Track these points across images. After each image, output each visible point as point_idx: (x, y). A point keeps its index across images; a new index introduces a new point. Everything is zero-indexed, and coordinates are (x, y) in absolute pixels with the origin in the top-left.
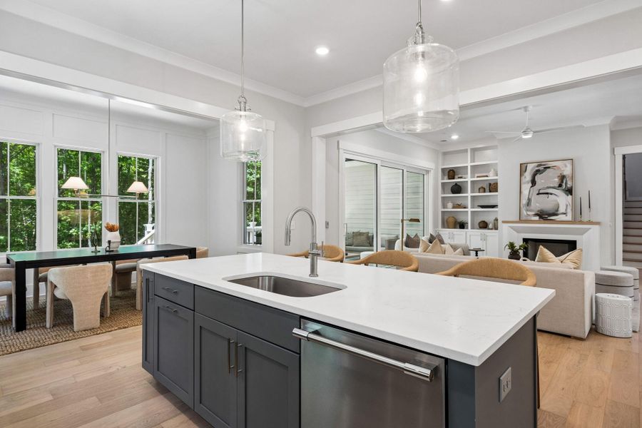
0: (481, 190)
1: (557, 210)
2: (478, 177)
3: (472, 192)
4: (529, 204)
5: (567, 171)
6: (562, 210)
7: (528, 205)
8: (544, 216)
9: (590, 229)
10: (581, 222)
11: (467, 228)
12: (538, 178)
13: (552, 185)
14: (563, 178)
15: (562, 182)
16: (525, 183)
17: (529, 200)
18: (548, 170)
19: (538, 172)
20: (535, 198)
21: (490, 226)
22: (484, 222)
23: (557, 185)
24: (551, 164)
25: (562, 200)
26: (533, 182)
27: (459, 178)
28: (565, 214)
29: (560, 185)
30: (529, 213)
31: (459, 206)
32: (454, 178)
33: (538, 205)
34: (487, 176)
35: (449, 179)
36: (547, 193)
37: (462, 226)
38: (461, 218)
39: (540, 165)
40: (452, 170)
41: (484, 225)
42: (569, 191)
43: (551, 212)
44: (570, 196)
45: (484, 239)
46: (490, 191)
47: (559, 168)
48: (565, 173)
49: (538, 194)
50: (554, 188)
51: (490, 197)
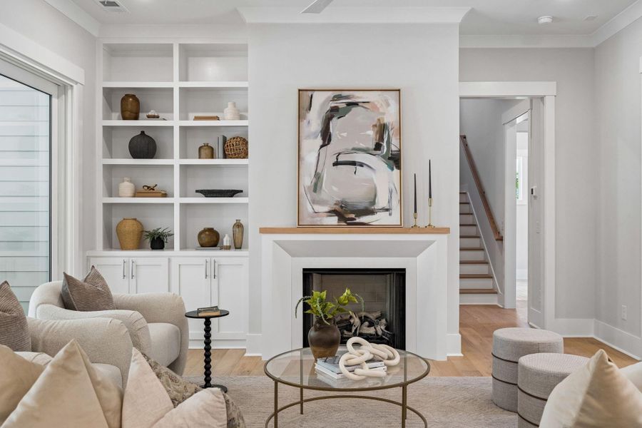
0: (203, 152)
1: (373, 203)
2: (197, 118)
3: (184, 155)
4: (316, 187)
5: (390, 118)
6: (382, 202)
7: (315, 191)
8: (349, 215)
9: (431, 242)
10: (415, 229)
11: (172, 248)
12: (335, 125)
13: (362, 146)
14: (382, 129)
15: (381, 138)
16: (308, 137)
17: (318, 176)
18: (354, 109)
19: (334, 113)
20: (329, 172)
21: (226, 241)
22: (211, 230)
23: (372, 146)
24: (359, 97)
25: (380, 177)
26: (326, 136)
27: (149, 117)
28: (387, 210)
29: (378, 147)
30: (318, 208)
31: (150, 191)
32: (136, 118)
33: (335, 189)
34: (218, 118)
35: (124, 118)
36: (353, 163)
37: (158, 242)
38: (155, 223)
39: (338, 98)
40: (133, 96)
41: (210, 239)
42: (395, 160)
43: (361, 206)
44: (396, 171)
45: (213, 273)
46: (225, 156)
47: (375, 108)
48: (386, 121)
49: (336, 164)
50: (366, 151)
51: (228, 172)
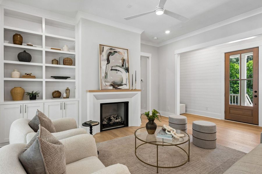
0: (54, 62)
1: (122, 82)
2: (52, 49)
4: (106, 77)
5: (125, 58)
6: (124, 82)
7: (106, 78)
8: (116, 86)
9: (137, 94)
10: (132, 90)
12: (111, 57)
13: (119, 65)
14: (124, 60)
15: (123, 63)
16: (103, 60)
17: (106, 73)
18: (116, 54)
19: (110, 54)
20: (110, 72)
21: (65, 95)
22: (58, 91)
23: (121, 65)
24: (117, 50)
25: (123, 75)
26: (108, 61)
27: (28, 45)
28: (126, 85)
29: (123, 66)
30: (107, 84)
31: (28, 76)
32: (21, 44)
33: (111, 78)
34: (60, 50)
35: (15, 43)
36: (116, 70)
37: (33, 97)
39: (111, 49)
40: (20, 35)
41: (57, 95)
42: (127, 70)
43: (119, 83)
44: (128, 73)
46: (64, 64)
47: (121, 54)
48: (124, 58)
49: (111, 70)
50: (119, 66)
51: (64, 70)
